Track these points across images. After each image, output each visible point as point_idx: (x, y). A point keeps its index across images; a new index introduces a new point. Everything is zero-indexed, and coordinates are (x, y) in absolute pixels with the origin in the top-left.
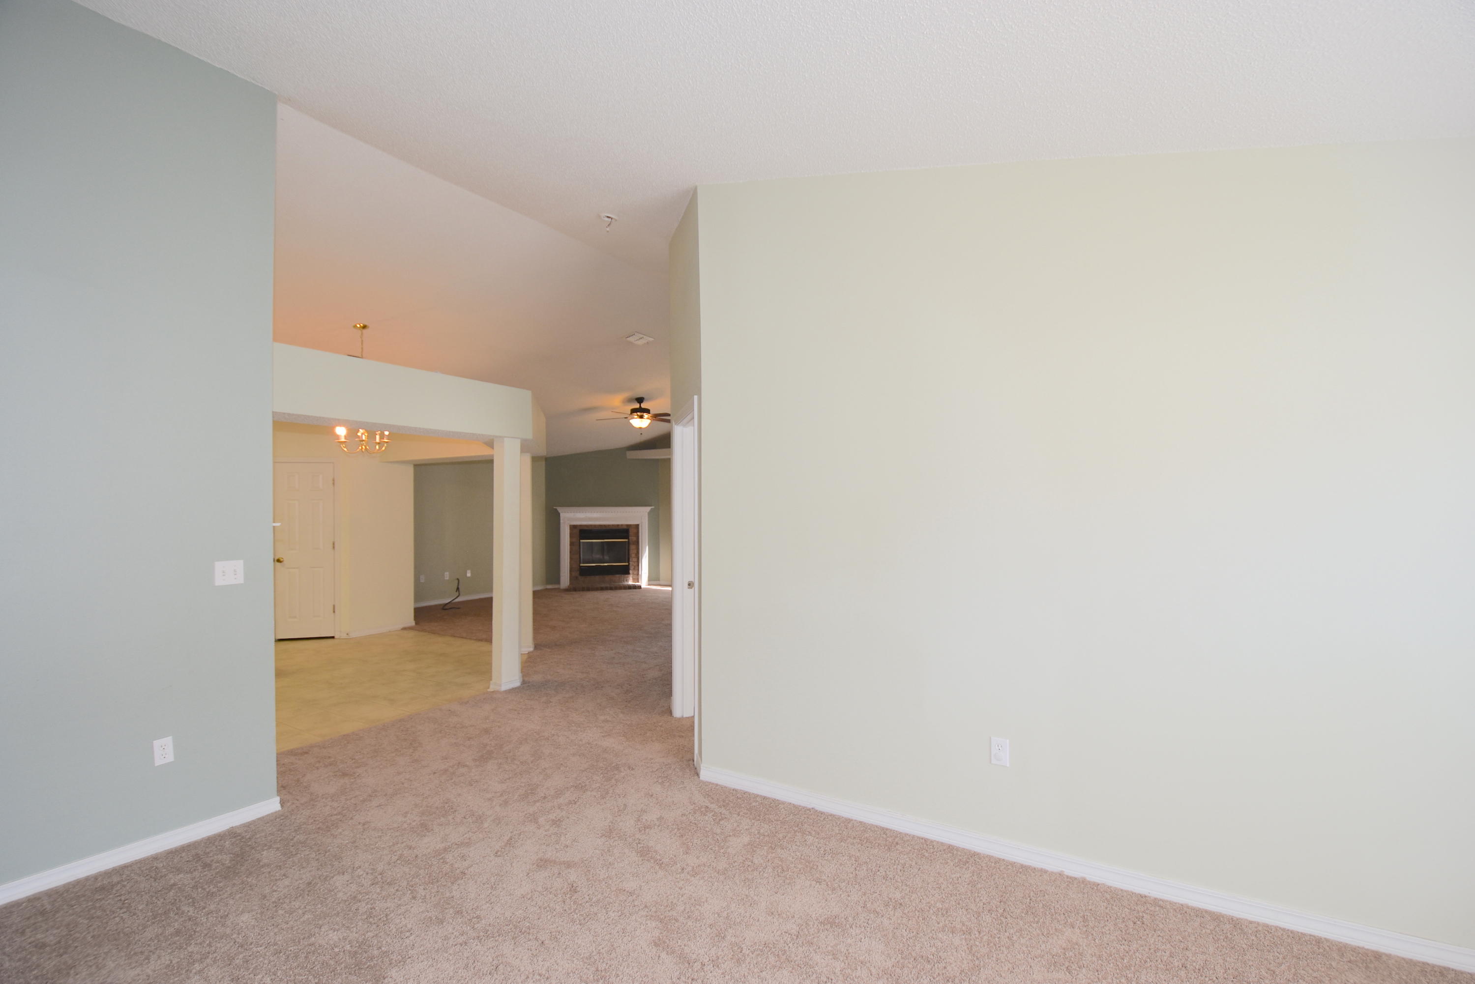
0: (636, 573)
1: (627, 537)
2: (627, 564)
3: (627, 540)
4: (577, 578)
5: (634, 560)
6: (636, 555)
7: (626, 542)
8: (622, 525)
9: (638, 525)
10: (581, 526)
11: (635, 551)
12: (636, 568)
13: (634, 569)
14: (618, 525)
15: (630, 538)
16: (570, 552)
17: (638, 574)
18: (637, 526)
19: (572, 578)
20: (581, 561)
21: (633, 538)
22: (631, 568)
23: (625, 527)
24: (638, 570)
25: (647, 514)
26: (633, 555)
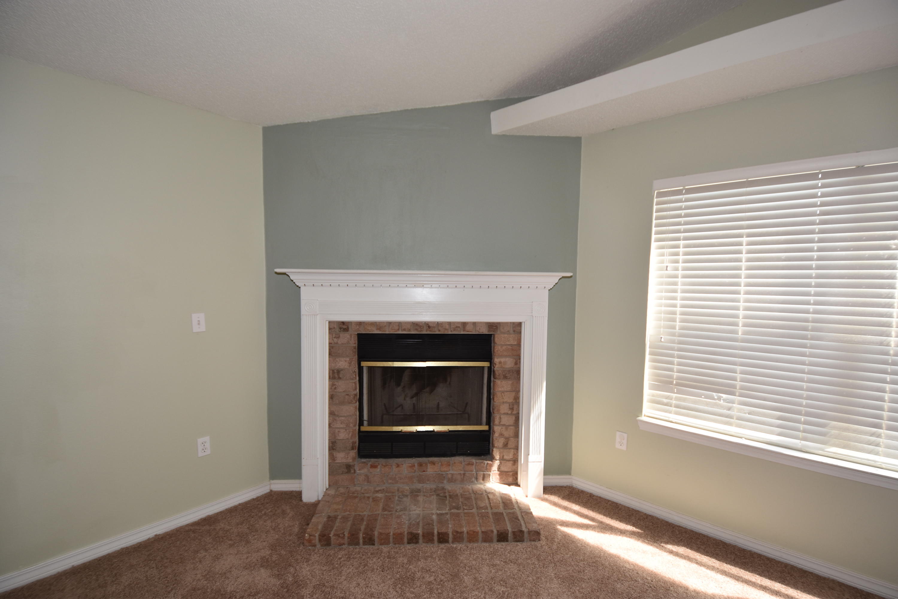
0: (509, 455)
1: (488, 357)
2: (485, 428)
3: (486, 364)
4: (349, 468)
5: (507, 420)
6: (512, 409)
7: (483, 368)
8: (474, 324)
9: (520, 324)
10: (360, 324)
11: (509, 398)
12: (511, 444)
13: (506, 445)
14: (464, 324)
15: (496, 360)
16: (331, 397)
17: (515, 461)
18: (517, 328)
19: (333, 470)
20: (365, 417)
21: (503, 360)
22: (498, 441)
23: (484, 331)
24: (517, 448)
25: (545, 295)
26: (504, 408)
